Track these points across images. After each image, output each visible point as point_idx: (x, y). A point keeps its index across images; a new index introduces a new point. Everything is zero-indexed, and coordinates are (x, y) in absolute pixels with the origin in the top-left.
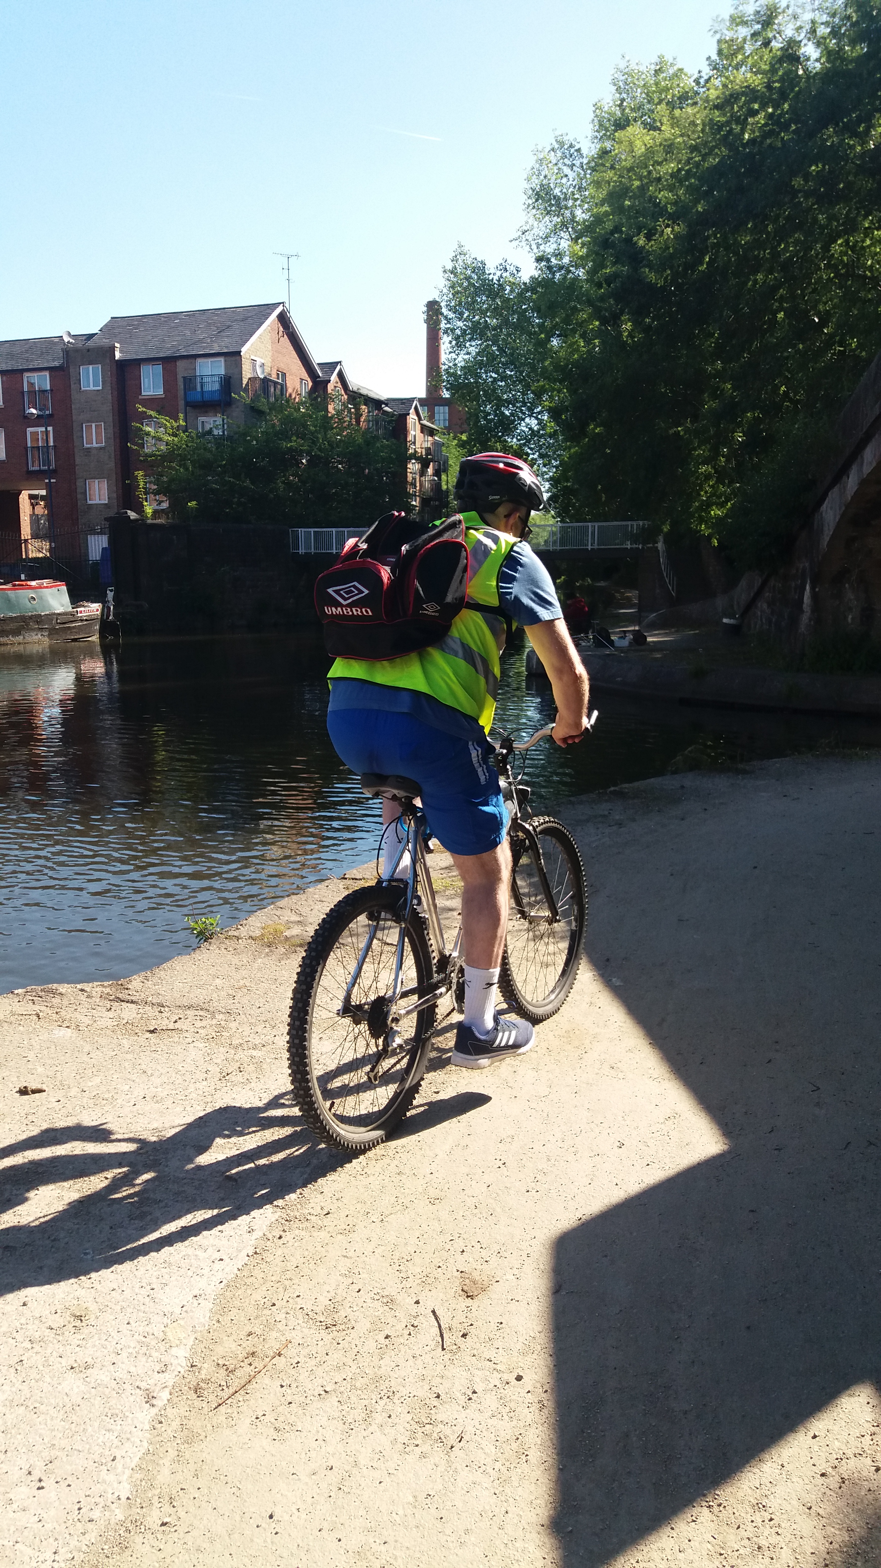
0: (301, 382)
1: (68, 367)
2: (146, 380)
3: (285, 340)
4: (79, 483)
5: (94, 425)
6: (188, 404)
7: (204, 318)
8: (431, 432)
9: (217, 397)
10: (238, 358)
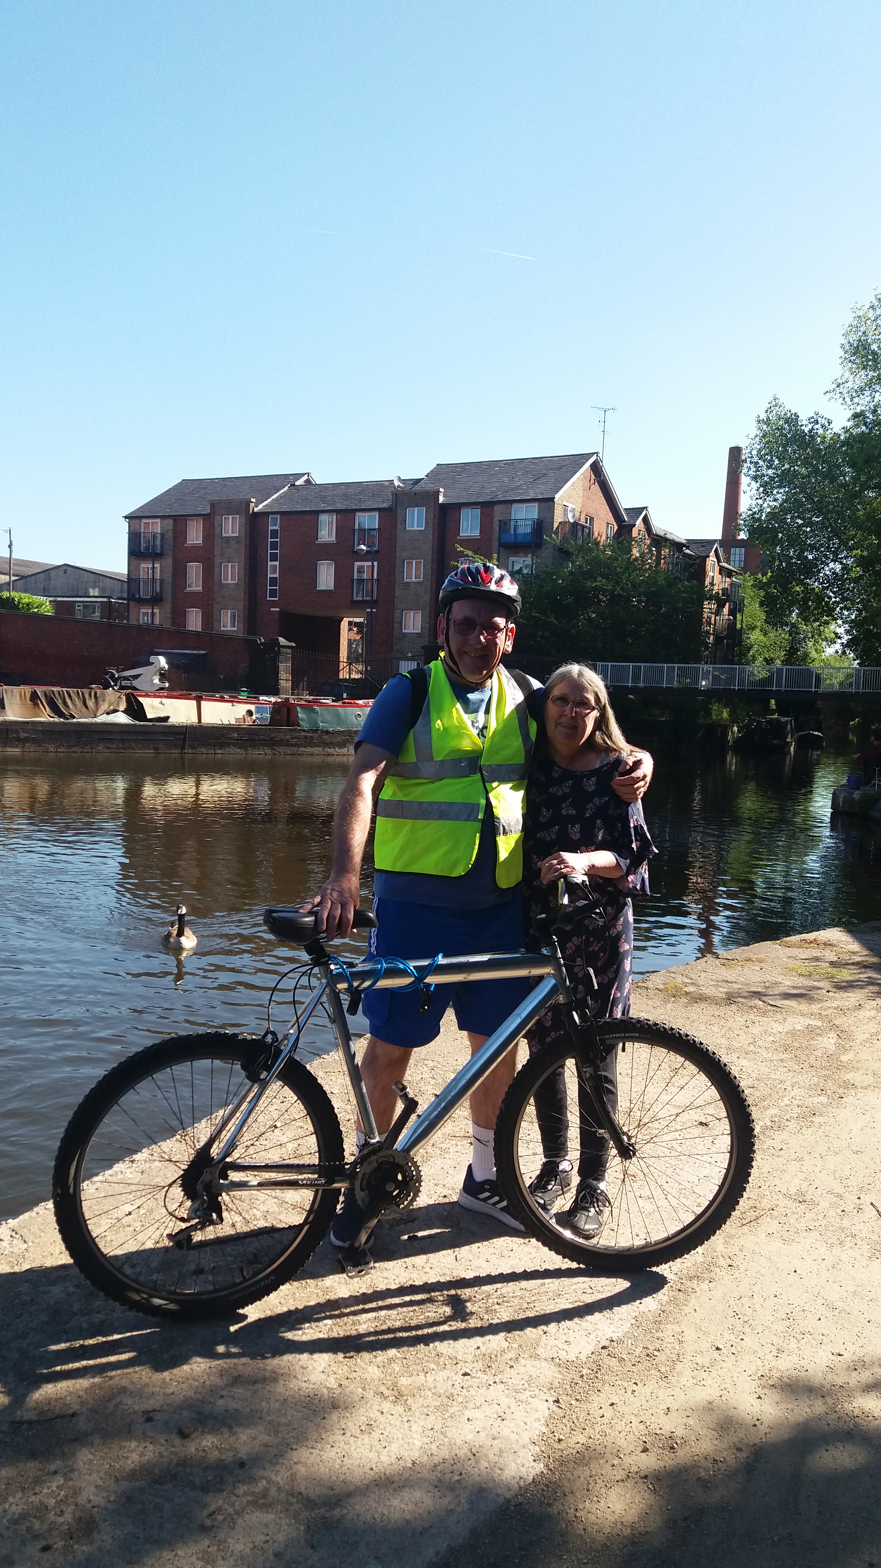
0: (607, 526)
1: (396, 508)
2: (465, 522)
3: (596, 488)
4: (397, 613)
5: (414, 562)
6: (501, 545)
7: (522, 466)
8: (729, 574)
9: (528, 539)
10: (551, 503)
